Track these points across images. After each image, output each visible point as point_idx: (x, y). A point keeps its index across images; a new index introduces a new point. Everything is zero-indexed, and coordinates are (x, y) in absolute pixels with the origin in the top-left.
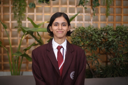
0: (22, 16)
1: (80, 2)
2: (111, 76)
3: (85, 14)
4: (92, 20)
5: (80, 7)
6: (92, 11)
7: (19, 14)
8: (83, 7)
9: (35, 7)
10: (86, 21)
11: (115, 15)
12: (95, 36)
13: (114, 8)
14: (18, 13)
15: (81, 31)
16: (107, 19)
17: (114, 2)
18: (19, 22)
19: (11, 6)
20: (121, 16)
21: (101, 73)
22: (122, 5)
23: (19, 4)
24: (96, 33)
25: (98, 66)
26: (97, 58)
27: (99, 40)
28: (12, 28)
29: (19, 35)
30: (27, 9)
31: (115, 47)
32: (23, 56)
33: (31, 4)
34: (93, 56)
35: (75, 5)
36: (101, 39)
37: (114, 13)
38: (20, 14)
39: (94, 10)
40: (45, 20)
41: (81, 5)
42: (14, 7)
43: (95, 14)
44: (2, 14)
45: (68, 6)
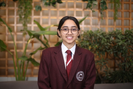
0: (28, 20)
1: (88, 5)
2: (120, 82)
3: (92, 18)
4: (99, 24)
5: (88, 10)
6: (100, 15)
7: (24, 17)
8: (90, 10)
9: (41, 10)
10: (93, 24)
11: (123, 19)
12: (104, 40)
13: (122, 12)
14: (23, 16)
15: (89, 35)
16: (115, 23)
17: (122, 5)
18: (25, 25)
19: (16, 8)
20: (129, 20)
21: (110, 78)
22: (130, 8)
23: (24, 6)
24: (104, 36)
25: (106, 72)
26: (106, 63)
27: (108, 44)
28: (17, 31)
29: (24, 39)
30: (33, 12)
31: (124, 52)
32: (28, 60)
33: (37, 7)
34: (102, 61)
35: (82, 8)
36: (110, 43)
37: (122, 17)
38: (26, 17)
39: (102, 13)
40: (52, 24)
41: (88, 8)
42: (20, 9)
43: (103, 18)
44: (7, 18)
45: (75, 9)
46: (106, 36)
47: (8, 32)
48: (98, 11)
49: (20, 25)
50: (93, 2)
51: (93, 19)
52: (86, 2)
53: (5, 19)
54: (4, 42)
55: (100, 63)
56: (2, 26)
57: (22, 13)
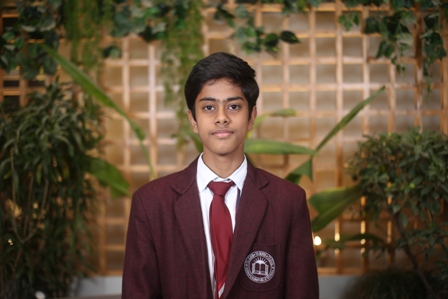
1: (381, 48)
3: (396, 86)
4: (419, 105)
5: (382, 61)
6: (420, 74)
8: (389, 61)
12: (435, 165)
14: (176, 88)
18: (182, 115)
23: (180, 55)
24: (436, 151)
26: (442, 237)
29: (180, 157)
34: (429, 232)
35: (362, 55)
39: (429, 72)
42: (166, 66)
43: (432, 86)
44: (125, 91)
45: (341, 60)
46: (442, 148)
47: (131, 137)
48: (414, 62)
49: (169, 115)
50: (398, 36)
51: (397, 90)
52: (376, 35)
53: (120, 96)
54: (120, 167)
55: (424, 239)
56: (111, 118)
57: (172, 76)
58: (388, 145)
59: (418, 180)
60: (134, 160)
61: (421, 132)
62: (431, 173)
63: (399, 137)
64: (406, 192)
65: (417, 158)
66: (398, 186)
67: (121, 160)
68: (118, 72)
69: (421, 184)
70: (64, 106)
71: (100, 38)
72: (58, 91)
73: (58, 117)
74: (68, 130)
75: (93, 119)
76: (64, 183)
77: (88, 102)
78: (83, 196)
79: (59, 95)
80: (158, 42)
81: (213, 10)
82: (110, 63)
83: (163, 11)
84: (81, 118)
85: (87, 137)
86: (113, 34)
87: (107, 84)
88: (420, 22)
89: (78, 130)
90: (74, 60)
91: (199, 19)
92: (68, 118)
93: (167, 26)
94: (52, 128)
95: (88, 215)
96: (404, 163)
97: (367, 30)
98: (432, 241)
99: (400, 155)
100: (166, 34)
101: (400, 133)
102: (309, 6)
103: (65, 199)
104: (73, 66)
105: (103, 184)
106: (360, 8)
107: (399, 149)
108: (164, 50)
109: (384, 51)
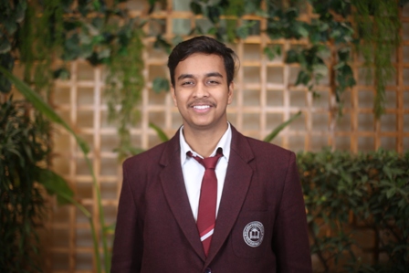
0: (131, 116)
4: (332, 126)
5: (301, 87)
6: (333, 100)
7: (122, 111)
8: (306, 88)
9: (168, 88)
11: (402, 110)
12: (344, 181)
13: (398, 93)
14: (118, 108)
15: (304, 167)
16: (378, 125)
17: (397, 73)
18: (123, 131)
23: (122, 79)
24: (346, 168)
25: (352, 267)
26: (350, 244)
27: (356, 192)
28: (102, 149)
29: (120, 169)
30: (145, 94)
31: (400, 214)
33: (159, 82)
34: (338, 239)
35: (282, 82)
36: (361, 190)
37: (398, 106)
38: (127, 110)
41: (302, 84)
42: (110, 87)
43: (344, 110)
44: (72, 109)
45: (265, 86)
46: (350, 166)
47: (77, 150)
48: (328, 90)
49: (111, 131)
50: (314, 67)
51: (313, 114)
52: (295, 66)
53: (68, 114)
54: (66, 177)
55: (333, 245)
56: (59, 133)
57: (115, 96)
58: (304, 163)
59: (329, 193)
60: (79, 171)
61: (333, 150)
62: (341, 188)
63: (313, 156)
64: (319, 203)
65: (328, 174)
66: (311, 198)
67: (67, 170)
68: (66, 92)
69: (332, 197)
70: (17, 121)
71: (51, 61)
72: (12, 108)
73: (11, 132)
74: (20, 143)
75: (42, 134)
76: (15, 191)
77: (38, 119)
78: (32, 202)
79: (12, 112)
80: (104, 66)
81: (153, 39)
82: (60, 83)
83: (108, 39)
84: (32, 133)
85: (37, 150)
86: (63, 57)
87: (56, 102)
88: (334, 55)
89: (28, 143)
90: (27, 80)
91: (140, 46)
92: (20, 133)
93: (112, 52)
94: (6, 141)
95: (36, 220)
96: (316, 179)
97: (288, 60)
98: (341, 247)
99: (314, 171)
100: (110, 60)
101: (314, 151)
102: (238, 38)
103: (15, 206)
104: (26, 85)
105: (50, 192)
106: (282, 41)
107: (313, 167)
108: (108, 73)
109: (303, 79)
